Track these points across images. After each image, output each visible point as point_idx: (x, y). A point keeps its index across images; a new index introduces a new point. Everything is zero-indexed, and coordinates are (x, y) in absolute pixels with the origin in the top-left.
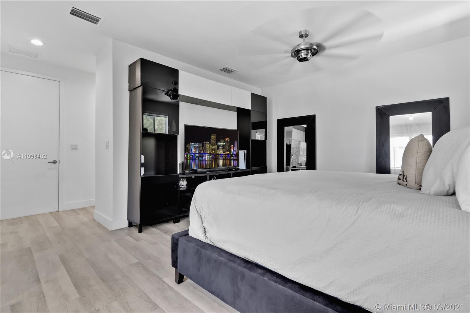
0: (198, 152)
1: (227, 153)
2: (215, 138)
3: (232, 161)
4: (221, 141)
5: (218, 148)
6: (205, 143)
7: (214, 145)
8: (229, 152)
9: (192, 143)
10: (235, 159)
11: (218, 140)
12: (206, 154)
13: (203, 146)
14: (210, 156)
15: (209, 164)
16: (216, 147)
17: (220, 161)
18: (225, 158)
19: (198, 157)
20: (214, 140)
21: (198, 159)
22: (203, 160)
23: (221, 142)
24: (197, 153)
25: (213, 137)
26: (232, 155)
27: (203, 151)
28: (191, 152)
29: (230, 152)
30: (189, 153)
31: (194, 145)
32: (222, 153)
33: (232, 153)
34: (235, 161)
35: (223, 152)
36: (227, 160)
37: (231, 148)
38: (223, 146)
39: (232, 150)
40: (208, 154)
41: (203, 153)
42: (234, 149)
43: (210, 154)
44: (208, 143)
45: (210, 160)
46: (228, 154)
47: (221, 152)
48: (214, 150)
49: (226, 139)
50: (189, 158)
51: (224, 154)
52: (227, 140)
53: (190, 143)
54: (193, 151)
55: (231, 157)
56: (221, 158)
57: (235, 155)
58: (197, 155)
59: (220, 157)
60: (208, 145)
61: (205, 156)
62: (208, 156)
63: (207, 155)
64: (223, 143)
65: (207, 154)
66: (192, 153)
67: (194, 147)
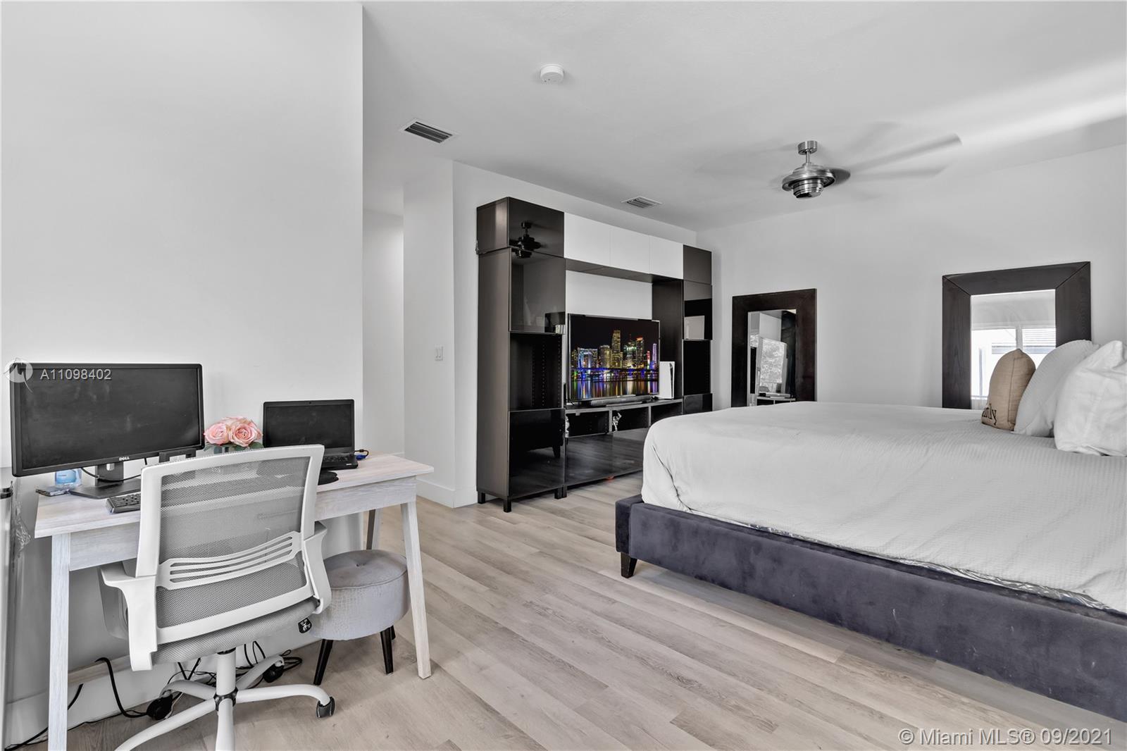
0: (591, 365)
1: (639, 367)
2: (618, 338)
3: (649, 383)
4: (630, 343)
5: (625, 358)
6: (603, 348)
7: (618, 352)
8: (643, 366)
9: (580, 347)
10: (654, 378)
11: (624, 342)
12: (604, 369)
13: (599, 354)
14: (611, 372)
15: (610, 389)
16: (621, 355)
17: (628, 382)
18: (637, 377)
19: (591, 376)
20: (618, 342)
21: (592, 380)
22: (599, 382)
23: (629, 346)
24: (589, 367)
25: (617, 336)
26: (649, 371)
27: (599, 364)
28: (579, 367)
29: (646, 364)
30: (576, 367)
31: (584, 351)
32: (632, 367)
33: (648, 367)
34: (654, 383)
35: (634, 365)
36: (641, 380)
37: (646, 358)
38: (633, 352)
39: (649, 361)
40: (609, 369)
41: (599, 368)
42: (651, 359)
43: (612, 370)
44: (607, 348)
45: (612, 381)
46: (642, 370)
47: (630, 364)
48: (618, 361)
49: (639, 339)
50: (575, 378)
51: (636, 368)
52: (640, 341)
53: (578, 349)
54: (583, 363)
55: (647, 374)
56: (630, 378)
57: (653, 370)
58: (589, 372)
59: (629, 374)
60: (608, 352)
61: (603, 375)
62: (606, 374)
63: (606, 371)
64: (634, 346)
65: (607, 369)
66: (581, 368)
67: (585, 356)
